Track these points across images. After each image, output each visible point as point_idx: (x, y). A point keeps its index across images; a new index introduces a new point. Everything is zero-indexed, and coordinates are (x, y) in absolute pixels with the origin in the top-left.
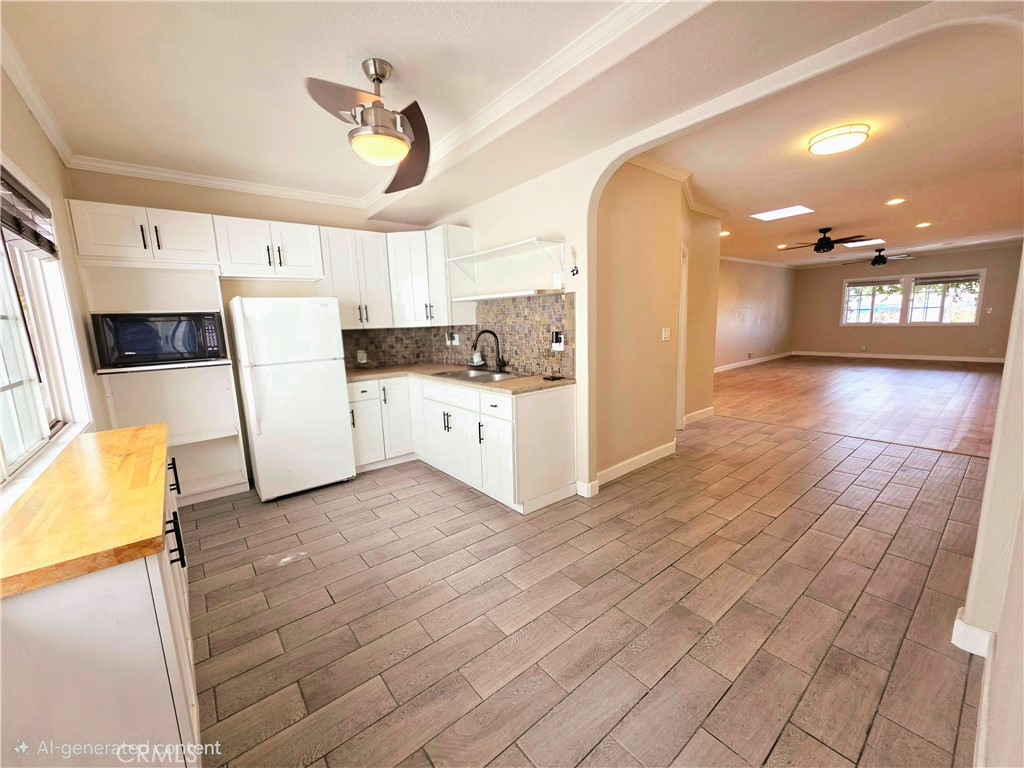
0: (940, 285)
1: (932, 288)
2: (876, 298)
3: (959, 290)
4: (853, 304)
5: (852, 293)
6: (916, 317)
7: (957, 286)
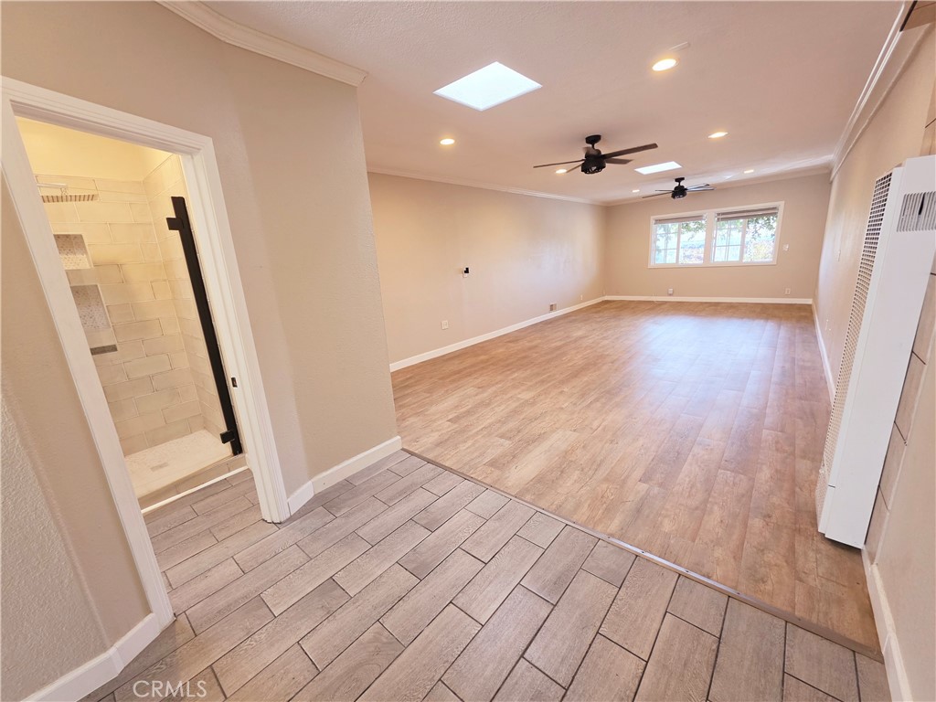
0: (741, 220)
1: (732, 224)
2: (682, 236)
3: (758, 225)
4: (661, 243)
5: (661, 231)
6: (719, 256)
7: (757, 221)
